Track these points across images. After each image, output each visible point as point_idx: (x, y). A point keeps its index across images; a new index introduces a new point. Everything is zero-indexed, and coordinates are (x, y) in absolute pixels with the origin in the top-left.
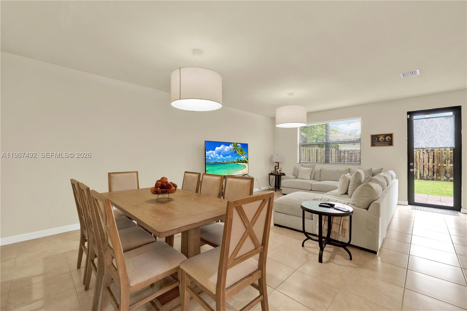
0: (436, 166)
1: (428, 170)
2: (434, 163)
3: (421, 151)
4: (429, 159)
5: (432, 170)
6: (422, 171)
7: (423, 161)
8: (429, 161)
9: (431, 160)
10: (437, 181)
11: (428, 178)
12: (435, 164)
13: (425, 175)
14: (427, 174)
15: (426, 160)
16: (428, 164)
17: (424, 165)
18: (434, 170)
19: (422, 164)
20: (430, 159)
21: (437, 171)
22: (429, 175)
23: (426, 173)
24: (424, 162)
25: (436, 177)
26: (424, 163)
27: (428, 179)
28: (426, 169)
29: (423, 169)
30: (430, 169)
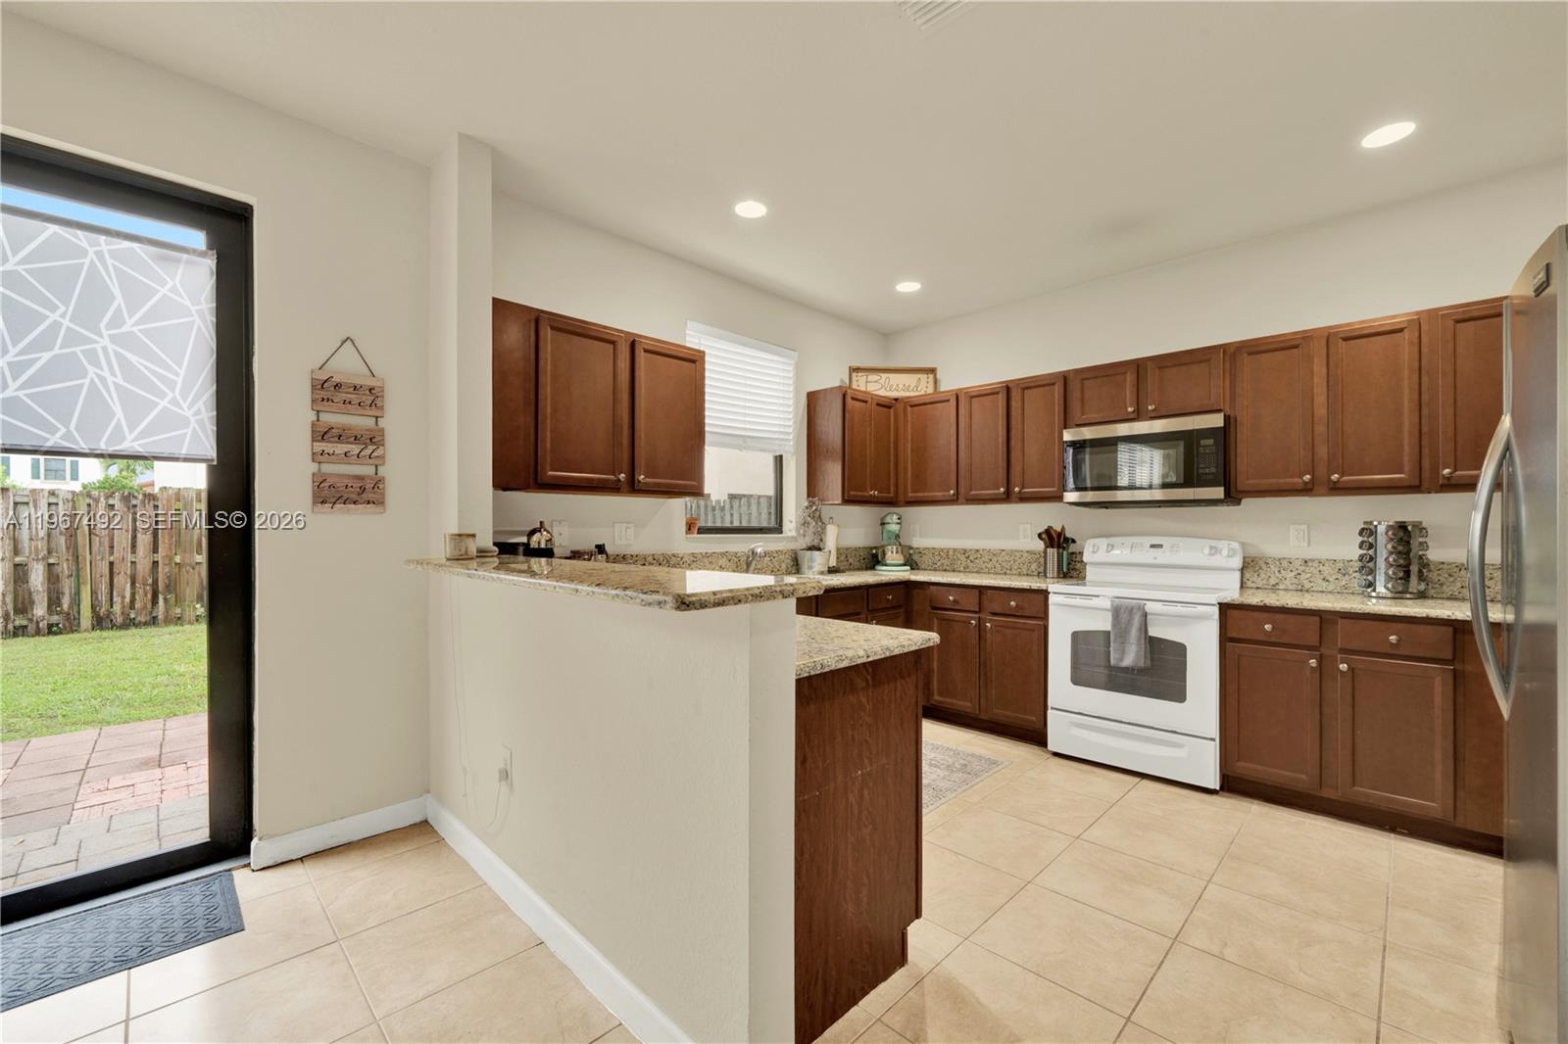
0: (165, 564)
1: (133, 584)
2: (155, 550)
3: (97, 501)
4: (134, 537)
5: (150, 581)
6: (104, 588)
7: (107, 544)
8: (134, 546)
9: (144, 540)
10: (166, 630)
11: (132, 616)
12: (159, 557)
13: (117, 608)
14: (128, 600)
15: (122, 540)
16: (130, 557)
17: (111, 564)
18: (155, 582)
19: (102, 559)
20: (139, 535)
21: (167, 587)
22: (138, 605)
23: (123, 597)
24: (112, 547)
25: (167, 610)
26: (112, 553)
27: (129, 624)
28: (122, 582)
29: (105, 580)
30: (139, 578)
